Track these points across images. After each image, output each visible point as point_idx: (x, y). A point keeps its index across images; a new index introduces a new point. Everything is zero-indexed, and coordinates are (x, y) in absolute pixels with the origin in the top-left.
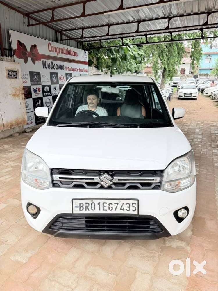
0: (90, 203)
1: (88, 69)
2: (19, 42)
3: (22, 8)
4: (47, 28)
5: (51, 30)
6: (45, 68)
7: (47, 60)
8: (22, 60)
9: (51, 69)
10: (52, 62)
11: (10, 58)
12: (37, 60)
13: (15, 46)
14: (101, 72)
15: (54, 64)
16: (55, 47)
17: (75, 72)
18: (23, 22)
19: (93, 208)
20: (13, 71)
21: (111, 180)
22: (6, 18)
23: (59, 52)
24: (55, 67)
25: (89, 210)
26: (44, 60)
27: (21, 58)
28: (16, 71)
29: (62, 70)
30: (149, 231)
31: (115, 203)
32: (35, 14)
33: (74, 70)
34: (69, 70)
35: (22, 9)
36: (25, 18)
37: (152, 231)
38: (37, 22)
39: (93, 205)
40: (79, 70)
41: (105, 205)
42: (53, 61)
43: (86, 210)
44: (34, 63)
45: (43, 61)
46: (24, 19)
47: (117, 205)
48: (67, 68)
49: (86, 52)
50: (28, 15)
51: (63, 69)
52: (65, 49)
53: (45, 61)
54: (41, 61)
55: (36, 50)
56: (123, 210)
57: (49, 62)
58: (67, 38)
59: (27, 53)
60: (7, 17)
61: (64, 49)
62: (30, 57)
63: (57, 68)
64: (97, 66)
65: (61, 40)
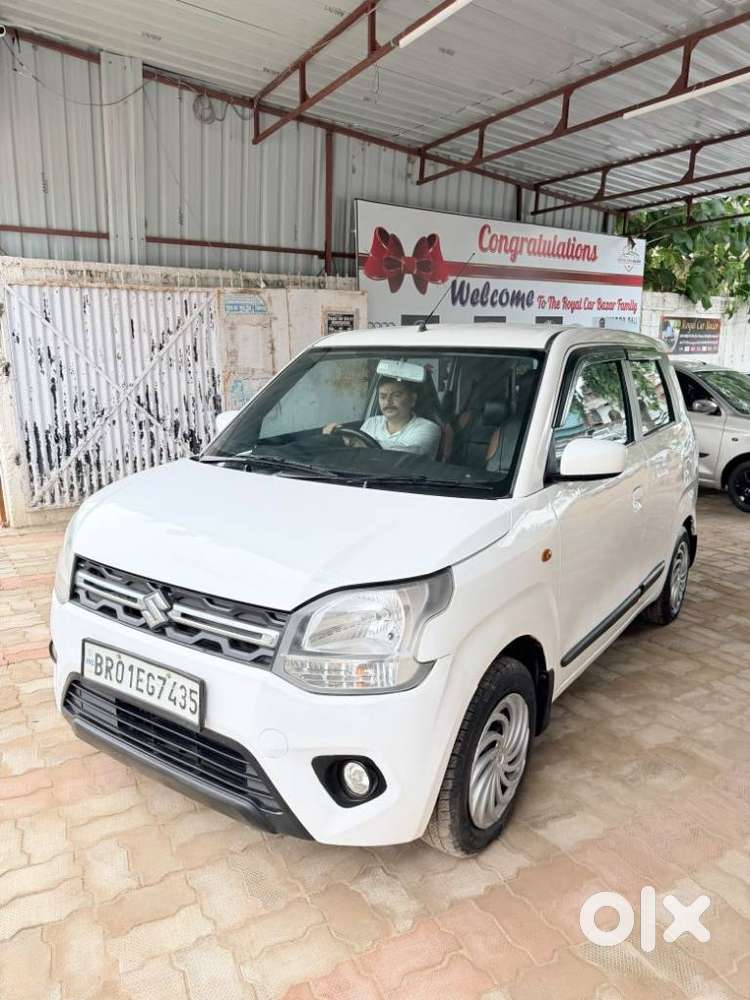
0: (116, 661)
1: (638, 301)
2: (381, 233)
3: (401, 135)
4: (489, 181)
5: (501, 184)
6: (458, 302)
7: (467, 280)
8: (385, 283)
9: (479, 305)
10: (488, 284)
11: (347, 279)
12: (434, 280)
13: (365, 245)
14: (703, 309)
15: (496, 291)
16: (506, 237)
17: (575, 311)
18: (404, 175)
19: (120, 678)
20: (344, 316)
21: (165, 612)
22: (354, 171)
23: (521, 252)
24: (496, 299)
25: (111, 678)
26: (460, 280)
27: (381, 276)
28: (352, 316)
29: (523, 307)
30: (243, 793)
31: (159, 677)
32: (442, 145)
33: (573, 306)
34: (555, 304)
35: (402, 138)
36: (413, 163)
37: (252, 799)
38: (451, 167)
39: (120, 667)
40: (595, 306)
41: (142, 675)
42: (490, 280)
43: (106, 677)
44: (422, 289)
45: (454, 283)
46: (410, 165)
47: (164, 684)
48: (546, 299)
49: (634, 244)
50: (421, 152)
51: (529, 304)
52: (544, 238)
53: (463, 283)
54: (446, 283)
55: (435, 249)
56: (172, 703)
57: (476, 283)
58: (560, 203)
59: (403, 262)
60: (357, 167)
61: (540, 240)
62: (412, 273)
63: (504, 301)
64: (688, 289)
65: (536, 212)
